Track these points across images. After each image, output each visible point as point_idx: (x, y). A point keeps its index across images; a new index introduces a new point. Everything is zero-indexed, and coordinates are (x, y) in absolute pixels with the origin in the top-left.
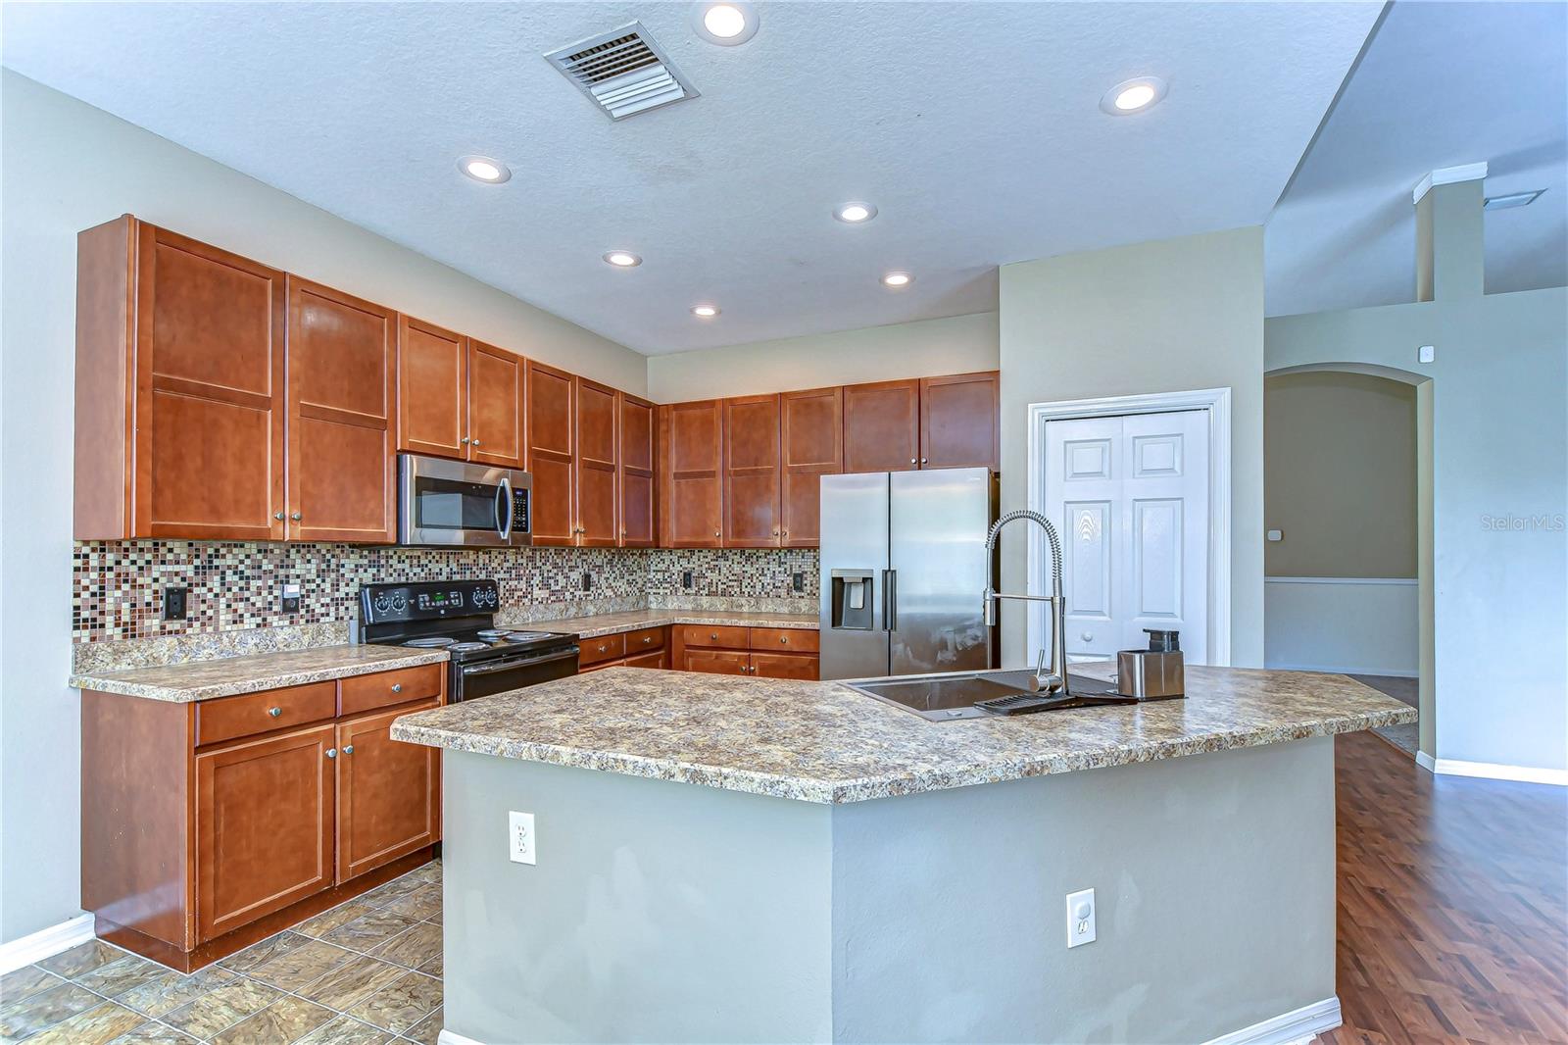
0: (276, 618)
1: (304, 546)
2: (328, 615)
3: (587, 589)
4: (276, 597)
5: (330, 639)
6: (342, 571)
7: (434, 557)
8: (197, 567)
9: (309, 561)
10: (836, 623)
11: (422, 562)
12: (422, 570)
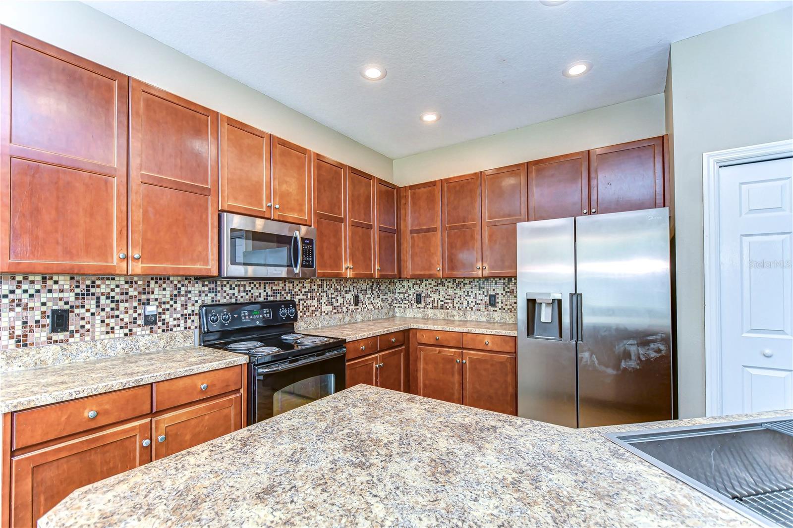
0: (139, 329)
1: (160, 279)
2: (179, 326)
3: (356, 305)
4: (140, 315)
5: (180, 342)
6: (189, 295)
7: (255, 286)
8: (77, 294)
9: (164, 289)
10: (530, 333)
11: (247, 289)
12: (247, 294)
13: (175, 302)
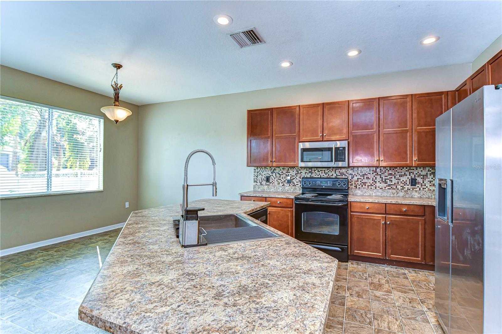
0: (286, 184)
2: (298, 185)
4: (286, 179)
6: (301, 174)
8: (271, 172)
9: (293, 171)
11: (326, 172)
12: (326, 174)
13: (297, 176)
